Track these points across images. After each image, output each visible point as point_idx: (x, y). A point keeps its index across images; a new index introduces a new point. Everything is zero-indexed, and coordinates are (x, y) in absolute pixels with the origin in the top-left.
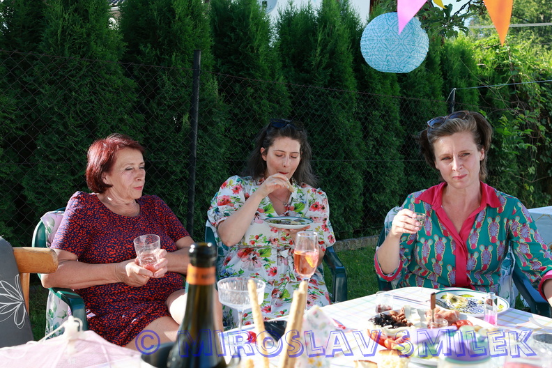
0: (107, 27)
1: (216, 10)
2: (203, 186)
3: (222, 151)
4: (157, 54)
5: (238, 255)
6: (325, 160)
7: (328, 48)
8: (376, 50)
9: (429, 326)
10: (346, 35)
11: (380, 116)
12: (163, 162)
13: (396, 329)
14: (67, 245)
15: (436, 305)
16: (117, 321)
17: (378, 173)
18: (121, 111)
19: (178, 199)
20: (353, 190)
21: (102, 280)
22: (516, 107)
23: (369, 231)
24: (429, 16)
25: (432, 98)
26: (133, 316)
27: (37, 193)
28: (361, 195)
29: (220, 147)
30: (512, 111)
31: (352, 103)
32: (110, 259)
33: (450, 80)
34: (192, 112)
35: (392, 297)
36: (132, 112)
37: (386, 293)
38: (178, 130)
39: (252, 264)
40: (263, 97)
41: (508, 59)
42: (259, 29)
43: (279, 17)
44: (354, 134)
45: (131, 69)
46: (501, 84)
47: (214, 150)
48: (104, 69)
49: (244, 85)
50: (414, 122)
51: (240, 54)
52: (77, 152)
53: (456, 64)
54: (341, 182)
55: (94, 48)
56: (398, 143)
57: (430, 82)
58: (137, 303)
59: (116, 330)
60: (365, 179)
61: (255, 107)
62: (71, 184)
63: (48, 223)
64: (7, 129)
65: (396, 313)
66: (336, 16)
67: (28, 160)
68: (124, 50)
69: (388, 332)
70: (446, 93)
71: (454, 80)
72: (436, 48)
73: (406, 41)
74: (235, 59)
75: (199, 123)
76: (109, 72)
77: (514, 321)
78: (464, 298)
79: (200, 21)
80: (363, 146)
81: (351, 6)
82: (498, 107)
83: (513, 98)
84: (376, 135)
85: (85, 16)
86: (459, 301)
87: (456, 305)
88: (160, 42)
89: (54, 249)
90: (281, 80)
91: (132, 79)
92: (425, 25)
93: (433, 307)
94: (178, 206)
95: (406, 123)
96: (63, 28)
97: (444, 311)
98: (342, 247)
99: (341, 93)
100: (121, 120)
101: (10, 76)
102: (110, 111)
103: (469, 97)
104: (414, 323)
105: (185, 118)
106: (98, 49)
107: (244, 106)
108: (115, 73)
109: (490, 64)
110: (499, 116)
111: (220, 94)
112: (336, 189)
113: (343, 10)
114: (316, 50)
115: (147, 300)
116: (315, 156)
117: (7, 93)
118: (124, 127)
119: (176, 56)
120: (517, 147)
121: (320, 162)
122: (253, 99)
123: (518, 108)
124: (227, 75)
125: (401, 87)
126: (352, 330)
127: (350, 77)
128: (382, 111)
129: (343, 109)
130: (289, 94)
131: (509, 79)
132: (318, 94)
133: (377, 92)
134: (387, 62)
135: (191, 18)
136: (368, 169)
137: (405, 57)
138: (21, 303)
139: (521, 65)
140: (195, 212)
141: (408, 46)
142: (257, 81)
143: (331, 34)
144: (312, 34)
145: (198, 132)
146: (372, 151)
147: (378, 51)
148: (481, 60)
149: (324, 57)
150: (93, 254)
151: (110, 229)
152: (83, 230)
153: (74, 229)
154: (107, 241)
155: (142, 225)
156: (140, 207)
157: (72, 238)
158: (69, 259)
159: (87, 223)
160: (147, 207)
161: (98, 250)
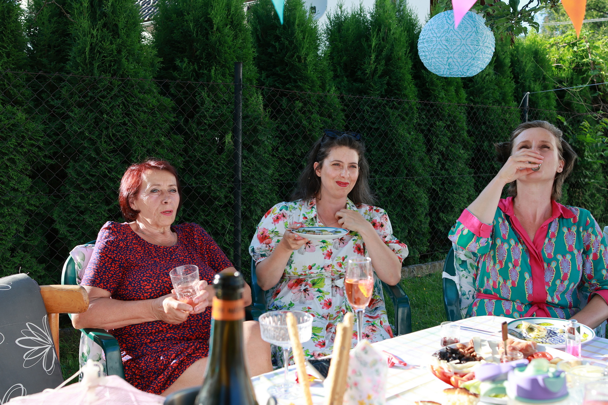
0: (139, 42)
1: (258, 18)
2: (250, 211)
3: (270, 172)
4: (194, 69)
5: (289, 286)
6: (385, 178)
7: (384, 53)
8: (435, 52)
9: (501, 361)
10: (403, 39)
11: (445, 127)
12: (204, 187)
13: (463, 365)
14: (98, 281)
15: (509, 336)
16: (155, 364)
17: (445, 189)
18: (157, 133)
19: (223, 227)
20: (417, 210)
21: (138, 318)
22: (599, 110)
23: (437, 255)
24: (494, 12)
25: (503, 104)
26: (172, 357)
27: (70, 226)
28: (426, 215)
29: (267, 168)
30: (595, 115)
31: (413, 113)
32: (145, 295)
33: (522, 83)
34: (235, 131)
35: (459, 328)
36: (169, 133)
37: (452, 323)
38: (221, 151)
39: (303, 296)
40: (313, 110)
41: (587, 57)
42: (306, 37)
43: (328, 22)
44: (416, 147)
45: (166, 86)
46: (581, 86)
47: (261, 171)
48: (137, 88)
49: (292, 99)
50: (484, 132)
51: (287, 65)
52: (111, 179)
53: (529, 66)
54: (404, 201)
55: (126, 66)
56: (466, 156)
57: (499, 87)
58: (177, 343)
60: (430, 198)
61: (304, 122)
62: (106, 215)
63: (78, 258)
64: (35, 157)
65: (464, 347)
66: (391, 18)
67: (59, 191)
68: (158, 66)
69: (455, 368)
70: (518, 98)
71: (527, 84)
72: (506, 48)
73: (469, 40)
74: (281, 71)
75: (243, 142)
76: (142, 90)
77: (600, 352)
78: (543, 327)
79: (240, 31)
80: (427, 161)
81: (407, 6)
82: (578, 111)
83: (595, 100)
84: (441, 148)
85: (115, 32)
86: (536, 330)
87: (533, 335)
88: (197, 56)
89: (85, 287)
90: (333, 92)
91: (167, 97)
92: (491, 22)
93: (505, 338)
94: (224, 235)
95: (474, 134)
96: (91, 45)
97: (519, 343)
98: (407, 274)
99: (399, 103)
100: (158, 143)
101: (36, 100)
102: (145, 133)
103: (545, 101)
104: (484, 357)
105: (228, 138)
106: (130, 66)
107: (292, 122)
108: (150, 91)
109: (567, 64)
110: (579, 122)
111: (265, 109)
112: (398, 210)
113: (399, 11)
114: (370, 56)
115: (188, 339)
116: (373, 174)
117: (34, 118)
118: (161, 150)
119: (216, 70)
120: (602, 155)
121: (379, 180)
122: (302, 113)
123: (601, 111)
124: (273, 89)
125: (467, 93)
126: (414, 367)
127: (409, 84)
128: (447, 121)
129: (403, 120)
130: (342, 107)
131: (590, 79)
132: (374, 105)
133: (440, 100)
134: (449, 66)
135: (230, 27)
136: (433, 187)
137: (468, 59)
138: (50, 346)
139: (603, 63)
140: (242, 241)
141: (471, 46)
142: (306, 94)
143: (386, 38)
144: (365, 39)
145: (242, 153)
146: (437, 166)
147: (438, 53)
148: (557, 59)
149: (379, 64)
150: (128, 289)
151: (145, 262)
152: (115, 264)
153: (106, 263)
154: (142, 275)
155: (180, 255)
156: (178, 235)
157: (103, 273)
158: (101, 296)
159: (119, 256)
160: (186, 236)
161: (133, 285)
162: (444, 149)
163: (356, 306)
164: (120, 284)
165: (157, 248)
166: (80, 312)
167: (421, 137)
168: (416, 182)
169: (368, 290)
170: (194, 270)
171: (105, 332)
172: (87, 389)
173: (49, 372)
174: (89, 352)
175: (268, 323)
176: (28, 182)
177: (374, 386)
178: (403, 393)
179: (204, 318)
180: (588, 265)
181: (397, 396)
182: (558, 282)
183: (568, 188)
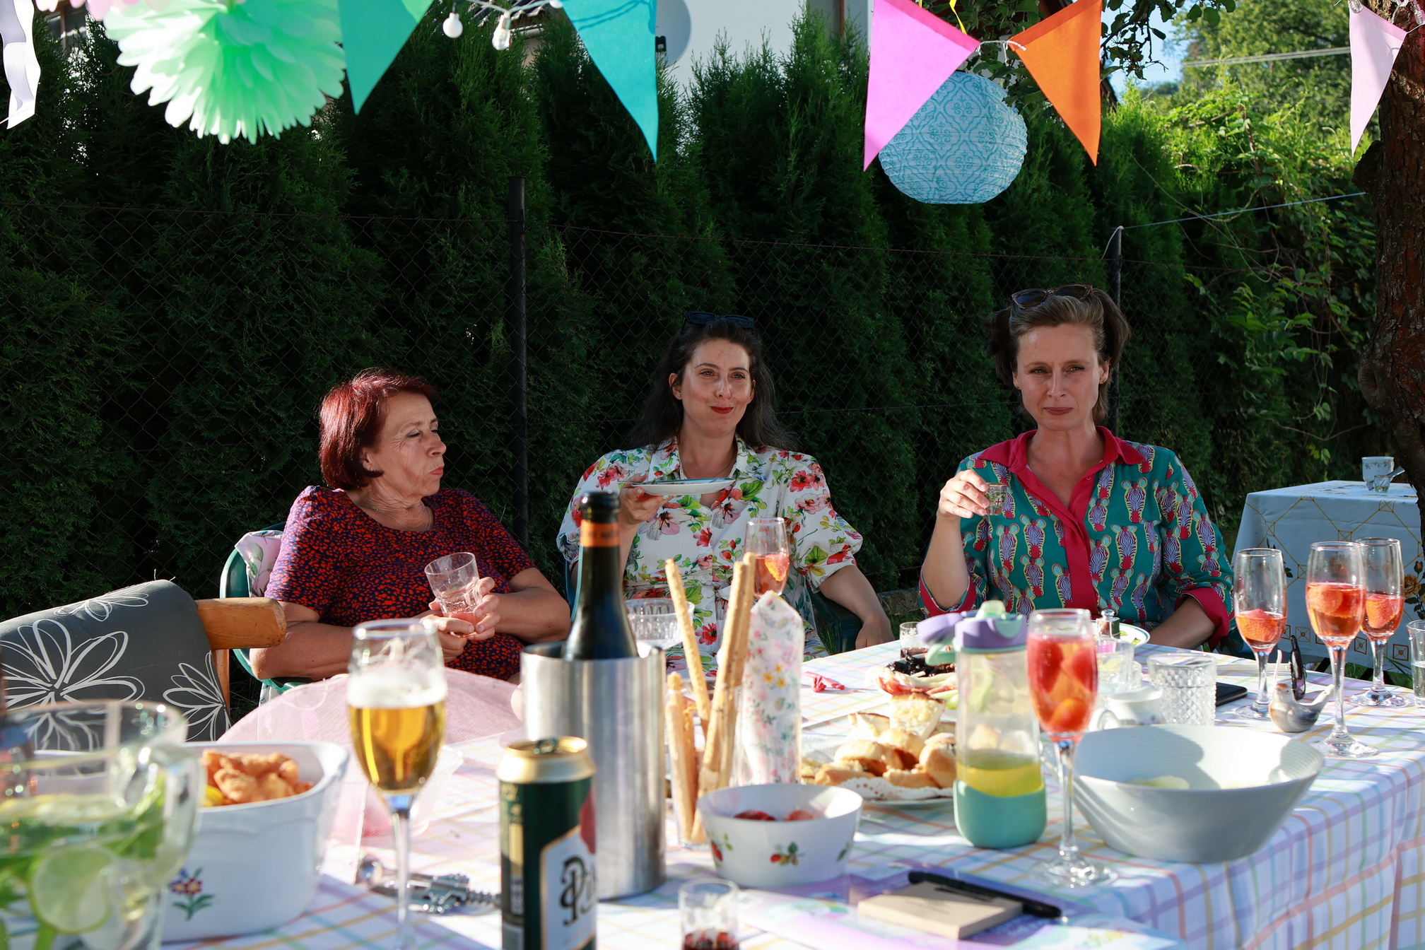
1: (549, 79)
2: (545, 483)
3: (584, 401)
4: (423, 191)
7: (815, 149)
8: (911, 156)
11: (947, 302)
13: (932, 677)
14: (297, 593)
17: (949, 432)
18: (353, 324)
22: (1271, 262)
25: (1071, 251)
27: (181, 516)
28: (911, 487)
30: (1264, 272)
31: (878, 274)
32: (384, 616)
33: (1111, 207)
34: (511, 318)
36: (376, 324)
38: (483, 355)
40: (670, 272)
41: (1246, 149)
43: (696, 84)
46: (1233, 211)
47: (566, 399)
48: (310, 233)
49: (626, 249)
51: (613, 178)
53: (1124, 169)
54: (863, 459)
55: (287, 187)
57: (1061, 216)
60: (918, 451)
61: (653, 297)
62: (254, 493)
63: (250, 554)
64: (109, 378)
66: (828, 74)
68: (349, 185)
70: (1100, 236)
71: (1121, 207)
73: (975, 133)
74: (601, 190)
75: (528, 341)
79: (516, 108)
80: (909, 374)
82: (1229, 264)
83: (1265, 241)
84: (940, 346)
88: (428, 163)
90: (710, 232)
91: (369, 249)
99: (849, 254)
100: (354, 344)
102: (329, 324)
103: (1160, 244)
105: (497, 332)
106: (295, 188)
107: (628, 297)
108: (335, 239)
109: (1206, 164)
110: (1233, 286)
111: (571, 271)
112: (852, 477)
114: (787, 156)
116: (797, 403)
118: (361, 359)
119: (468, 191)
120: (1280, 358)
121: (811, 414)
122: (648, 279)
123: (1275, 265)
124: (587, 229)
125: (993, 230)
126: (856, 691)
127: (869, 214)
128: (950, 289)
129: (857, 290)
130: (729, 263)
131: (1252, 195)
132: (796, 258)
133: (935, 246)
134: (938, 182)
135: (494, 103)
136: (925, 428)
137: (975, 169)
138: (221, 706)
139: (1280, 161)
140: (530, 544)
141: (979, 145)
142: (655, 238)
143: (820, 118)
144: (774, 121)
145: (527, 362)
146: (932, 384)
147: (916, 158)
148: (1185, 154)
149: (806, 171)
150: (351, 608)
151: (380, 559)
152: (326, 563)
153: (309, 560)
154: (377, 581)
157: (306, 578)
158: (303, 619)
159: (333, 548)
161: (361, 599)
162: (947, 350)
164: (335, 599)
165: (399, 535)
167: (897, 324)
168: (888, 418)
169: (780, 573)
176: (96, 425)
177: (785, 654)
182: (1115, 574)
183: (1212, 428)
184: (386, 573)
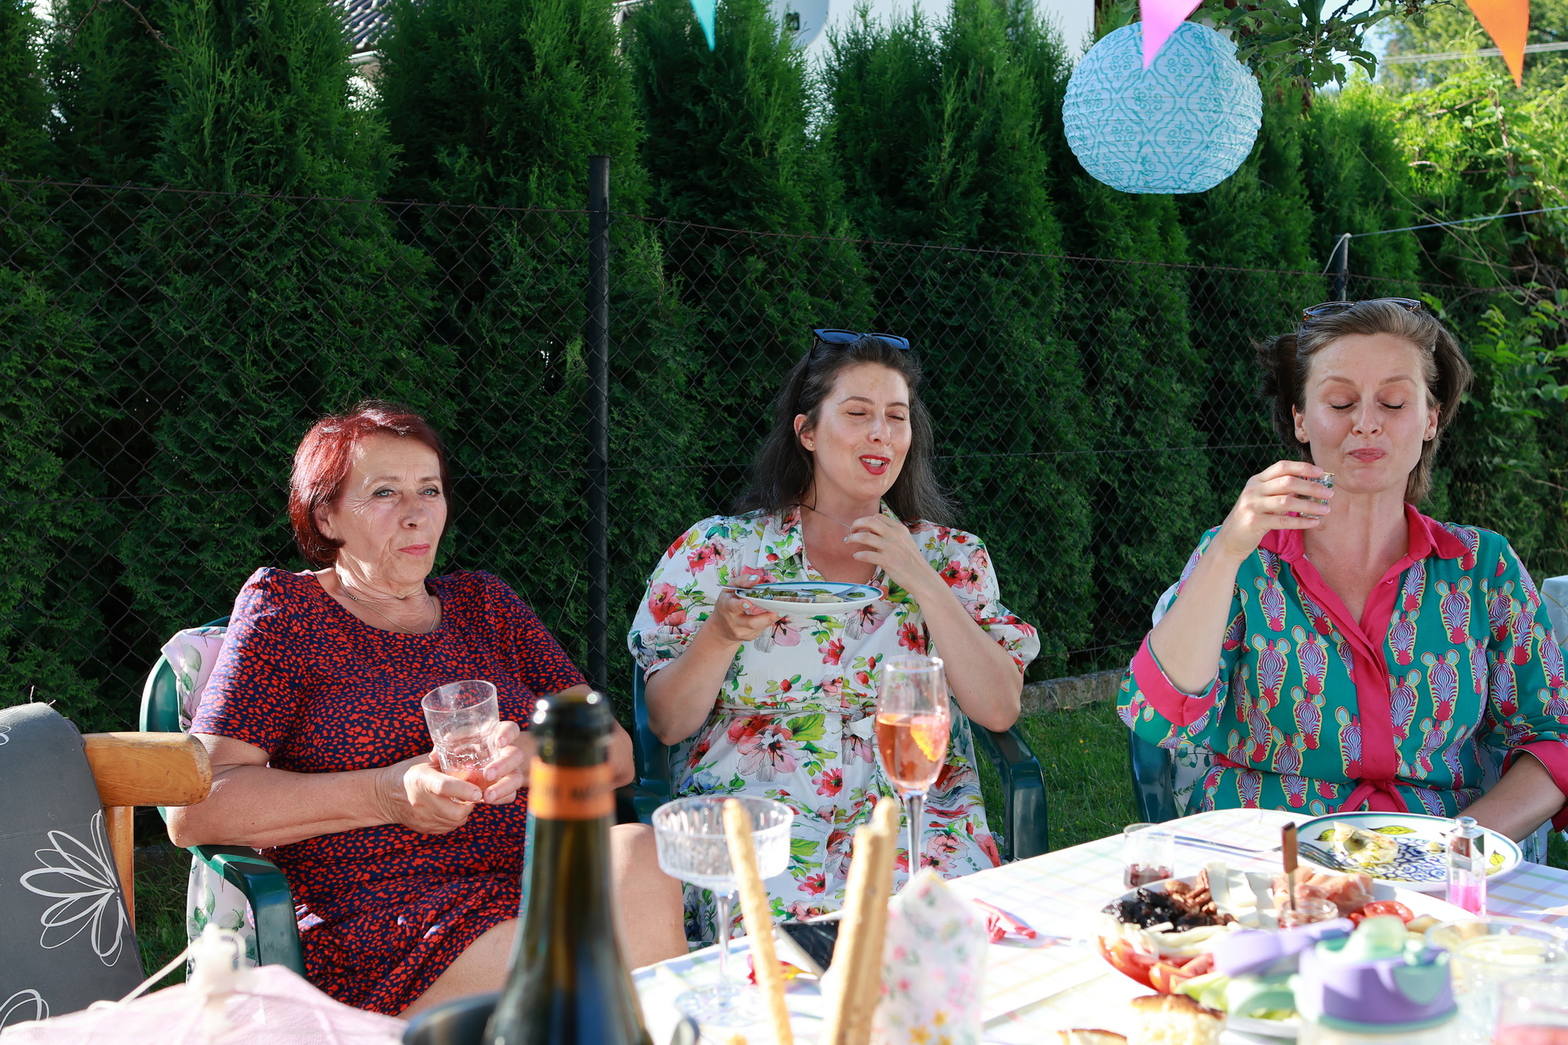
0: (343, 102)
1: (650, 41)
2: (631, 541)
3: (681, 440)
4: (485, 174)
5: (731, 735)
6: (979, 455)
7: (976, 133)
8: (1108, 129)
9: (1281, 924)
10: (1025, 96)
11: (1133, 323)
12: (511, 478)
13: (1183, 934)
14: (235, 723)
15: (1301, 860)
16: (383, 936)
17: (1133, 483)
18: (390, 338)
19: (561, 582)
20: (1062, 538)
21: (339, 817)
22: (1529, 280)
23: (1114, 653)
24: (1259, 25)
25: (1283, 264)
26: (428, 919)
27: (163, 580)
28: (1085, 550)
29: (675, 428)
30: (1519, 292)
31: (1051, 287)
32: (358, 759)
33: (1332, 211)
34: (591, 334)
35: (1171, 841)
36: (420, 339)
37: (1154, 828)
38: (554, 385)
39: (768, 761)
40: (793, 281)
41: (1498, 143)
42: (774, 89)
43: (831, 52)
44: (1059, 376)
45: (413, 219)
46: (1482, 218)
47: (659, 437)
48: (337, 224)
49: (738, 250)
50: (1233, 337)
51: (725, 164)
52: (270, 459)
53: (1349, 165)
54: (1027, 515)
55: (307, 165)
56: (1187, 398)
57: (1273, 221)
58: (440, 883)
59: (383, 960)
60: (1094, 506)
61: (770, 311)
62: (257, 552)
63: (182, 662)
64: (71, 403)
65: (1184, 888)
66: (993, 41)
67: (134, 489)
68: (391, 165)
69: (1160, 943)
70: (1320, 248)
71: (1345, 212)
72: (1289, 121)
73: (1195, 98)
74: (710, 178)
75: (611, 363)
76: (351, 229)
77: (1536, 902)
78: (1387, 837)
79: (604, 74)
80: (1087, 412)
81: (1036, 12)
82: (1475, 282)
83: (1519, 255)
84: (1124, 377)
85: (280, 77)
86: (1370, 846)
87: (1362, 857)
88: (493, 139)
89: (201, 737)
90: (843, 234)
91: (415, 245)
92: (1251, 52)
93: (1290, 865)
94: (562, 602)
95: (1208, 340)
96: (217, 111)
97: (1327, 878)
98: (1036, 702)
99: (1016, 262)
100: (391, 365)
101: (74, 254)
102: (357, 340)
103: (1391, 257)
104: (1236, 914)
105: (573, 352)
106: (319, 167)
107: (739, 309)
108: (369, 232)
109: (1447, 162)
110: (1478, 310)
111: (668, 277)
112: (1013, 537)
113: (1014, 24)
114: (940, 141)
115: (469, 873)
116: (947, 445)
117: (68, 300)
118: (399, 384)
119: (541, 175)
120: (1536, 397)
121: (965, 460)
122: (765, 288)
123: (1533, 283)
124: (688, 224)
125: (1190, 237)
126: (1055, 942)
127: (1040, 213)
128: (1137, 308)
129: (1025, 306)
130: (867, 271)
131: (1506, 200)
132: (950, 266)
133: (1120, 255)
134: (1143, 164)
135: (578, 66)
136: (1103, 477)
137: (1193, 146)
138: (112, 891)
139: (1539, 159)
140: (610, 618)
141: (1200, 114)
142: (775, 238)
143: (982, 94)
144: (926, 97)
145: (609, 390)
146: (1113, 423)
147: (1115, 131)
148: (1421, 150)
149: (963, 160)
150: (311, 745)
151: (356, 672)
153: (255, 675)
154: (349, 708)
155: (447, 656)
156: (442, 604)
158: (242, 761)
159: (289, 657)
160: (463, 604)
161: (325, 733)
162: (1131, 381)
163: (904, 784)
164: (293, 731)
165: (387, 638)
166: (188, 803)
167: (1071, 348)
168: (1060, 465)
169: (936, 743)
170: (486, 693)
171: (254, 855)
172: (203, 1000)
173: (109, 959)
174: (211, 907)
175: (677, 828)
176: (54, 465)
177: (953, 990)
178: (1027, 1009)
179: (511, 817)
180: (1502, 679)
181: (1011, 1016)
182: (1426, 726)
183: (1449, 481)
184: (362, 695)
